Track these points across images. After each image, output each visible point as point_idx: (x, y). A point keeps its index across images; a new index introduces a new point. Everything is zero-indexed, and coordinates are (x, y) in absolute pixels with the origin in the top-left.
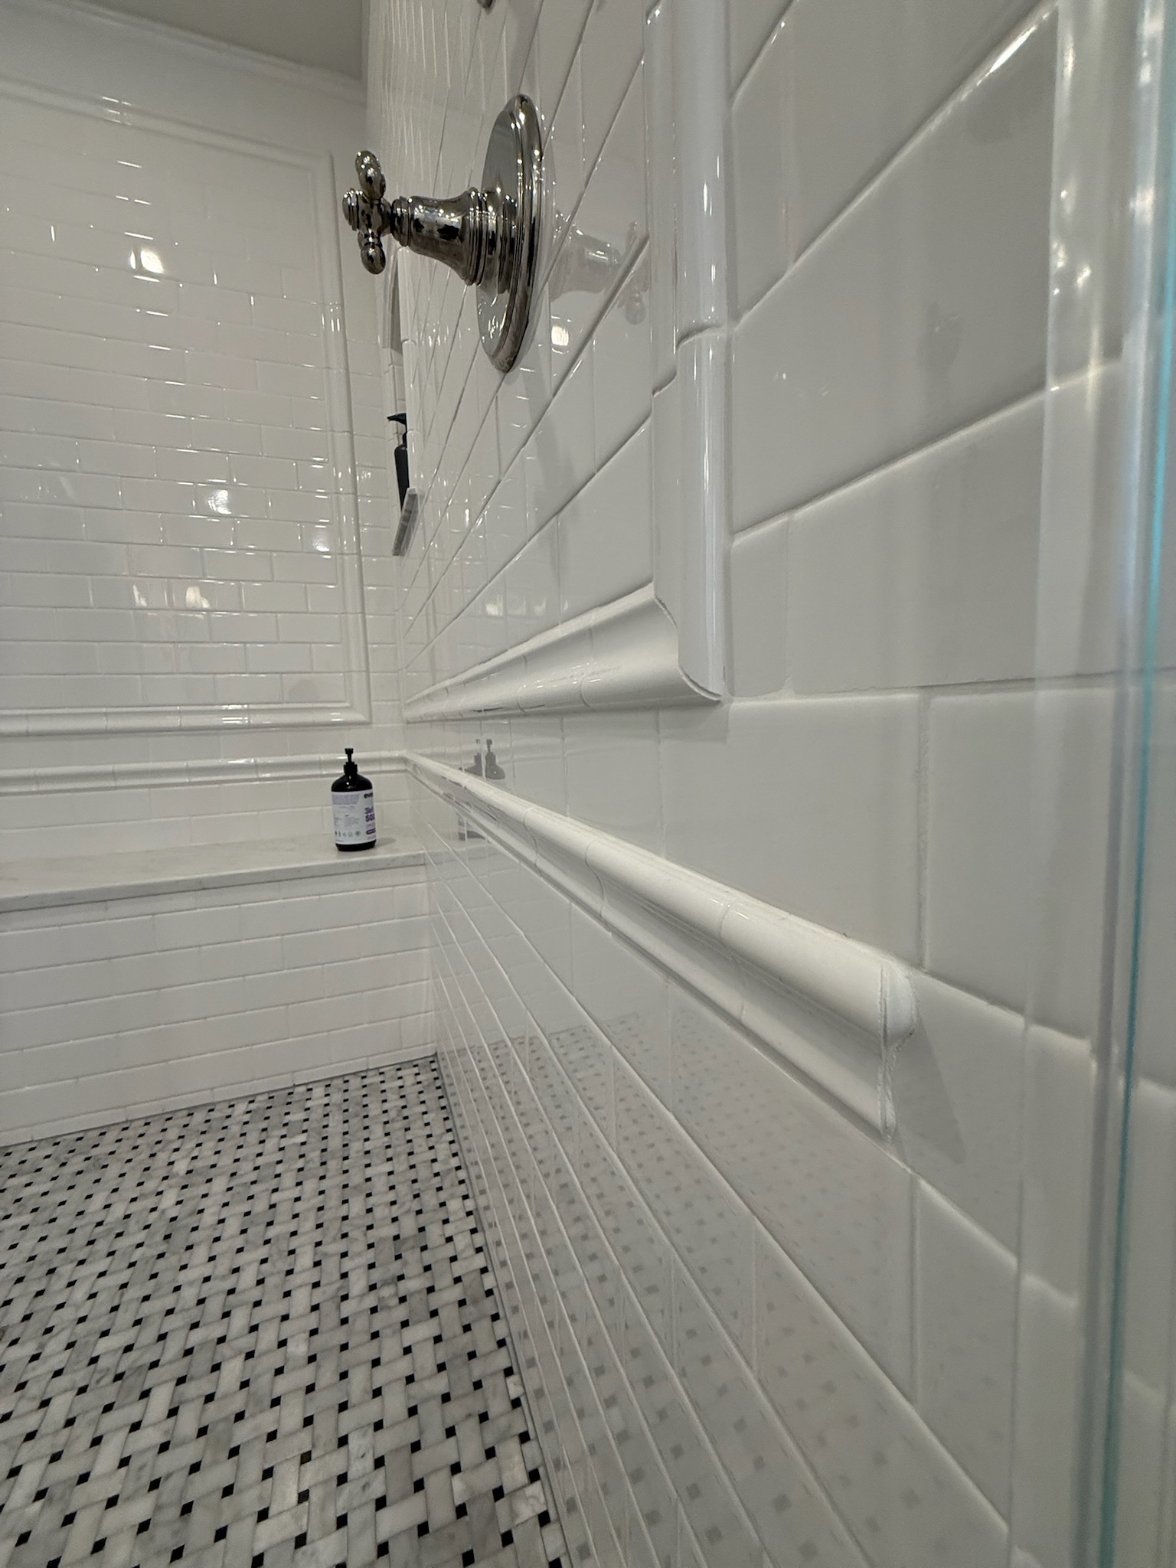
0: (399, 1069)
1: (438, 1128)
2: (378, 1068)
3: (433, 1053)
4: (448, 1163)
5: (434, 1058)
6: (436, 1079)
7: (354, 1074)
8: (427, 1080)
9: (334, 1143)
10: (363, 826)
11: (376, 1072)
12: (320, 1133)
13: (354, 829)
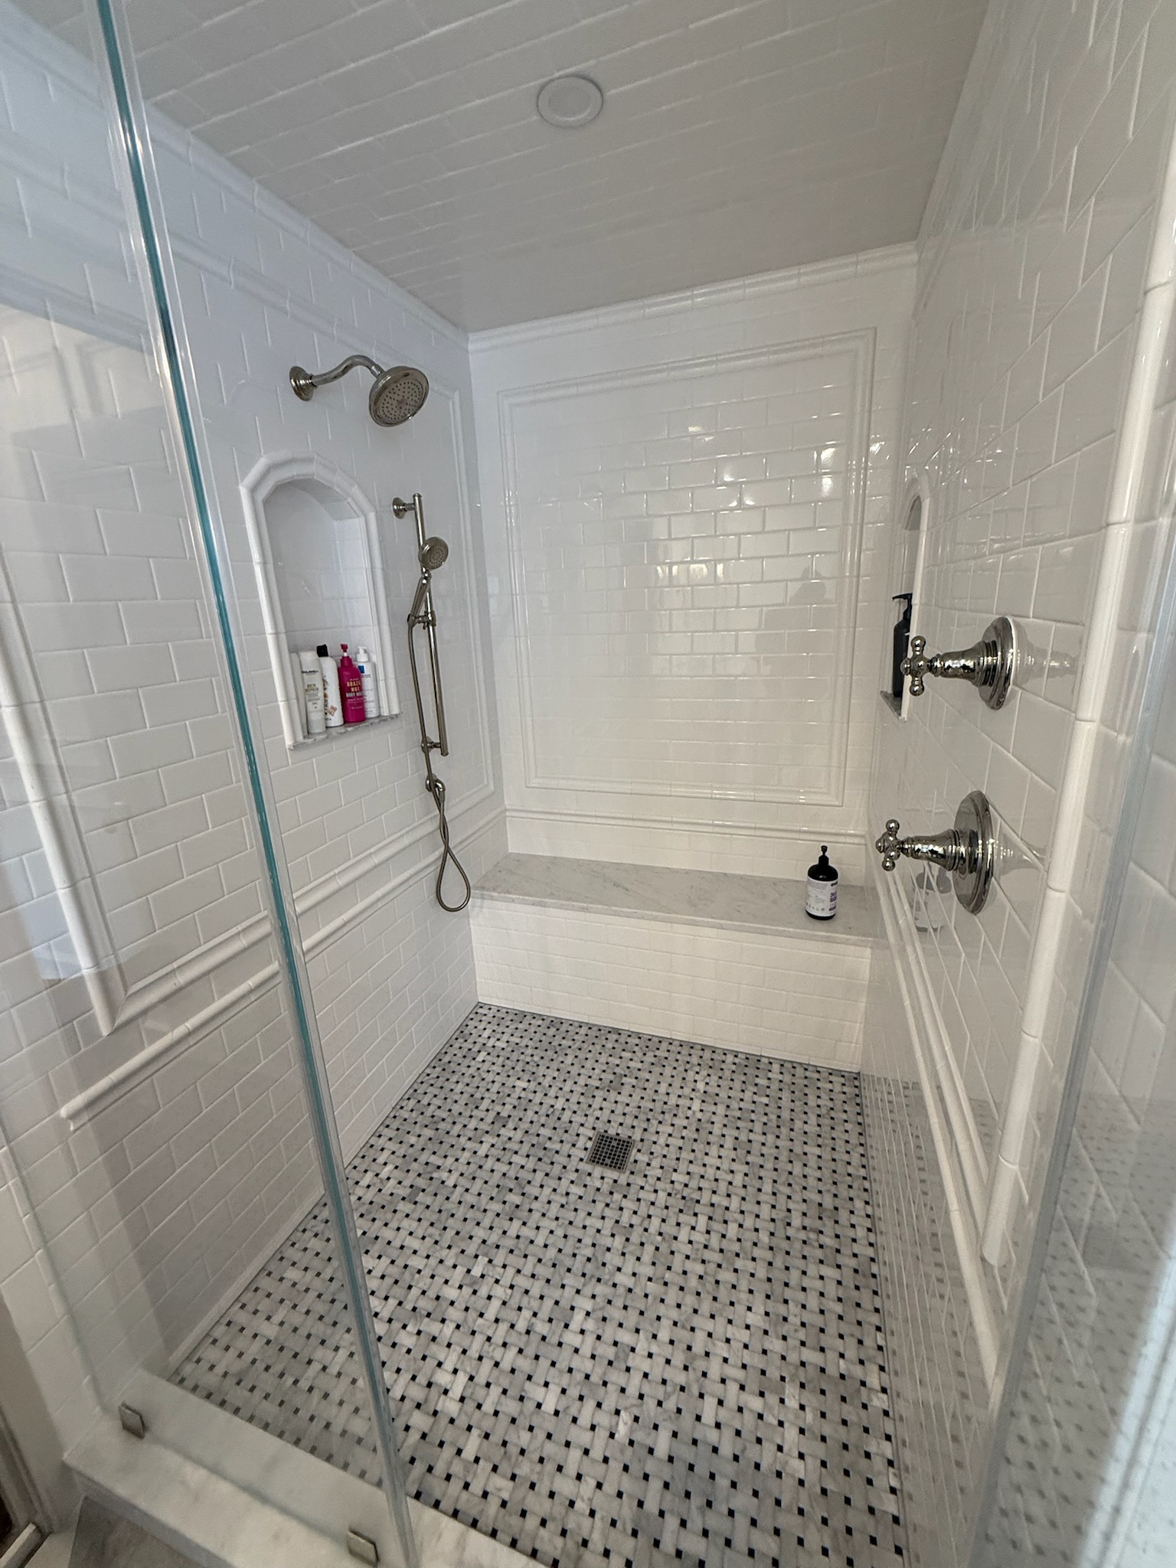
0: (831, 1074)
1: (854, 1139)
2: (816, 1066)
3: (857, 1071)
4: (858, 1170)
5: (857, 1076)
6: (857, 1095)
7: (800, 1064)
8: (850, 1093)
9: (786, 1114)
10: (828, 904)
11: (814, 1069)
12: (777, 1103)
13: (821, 906)
